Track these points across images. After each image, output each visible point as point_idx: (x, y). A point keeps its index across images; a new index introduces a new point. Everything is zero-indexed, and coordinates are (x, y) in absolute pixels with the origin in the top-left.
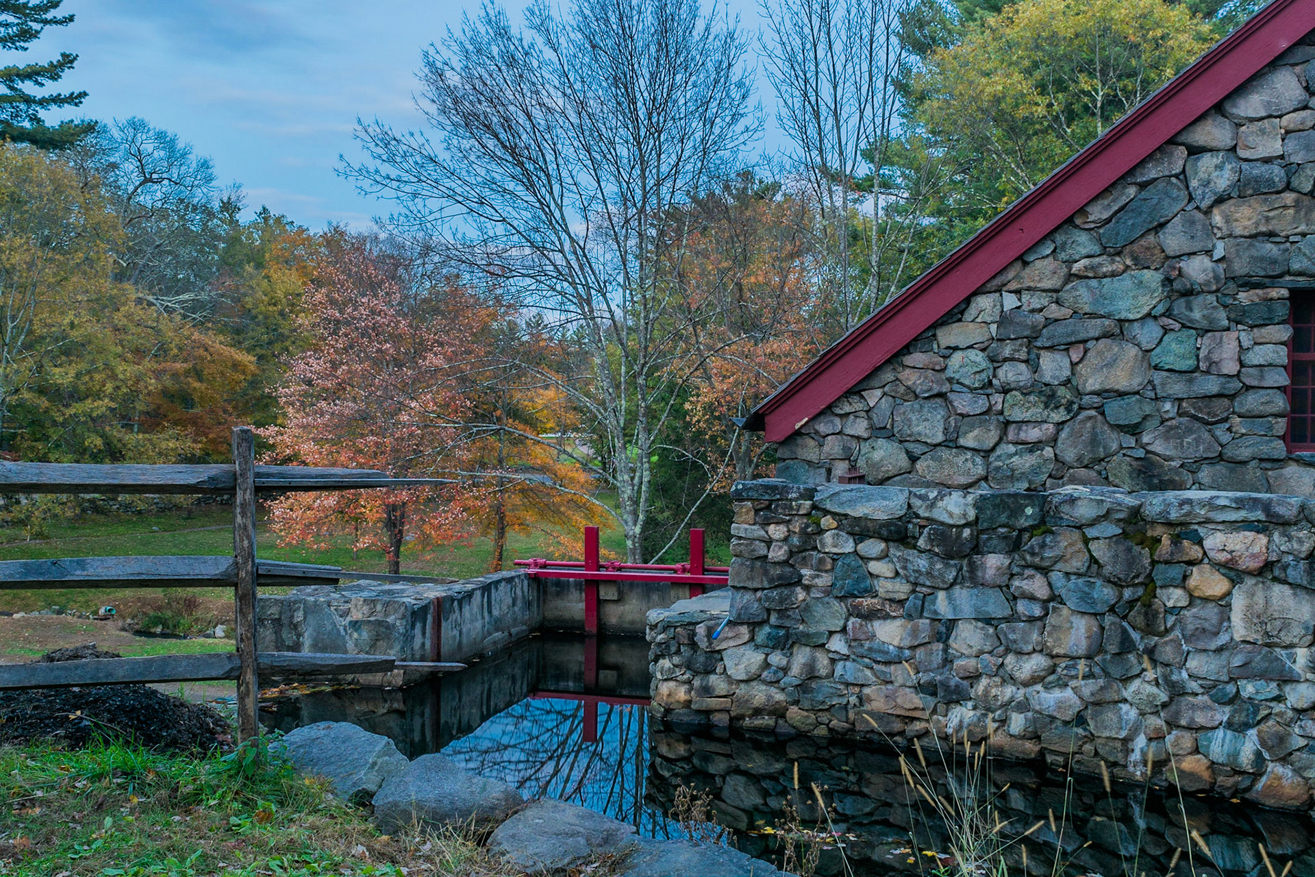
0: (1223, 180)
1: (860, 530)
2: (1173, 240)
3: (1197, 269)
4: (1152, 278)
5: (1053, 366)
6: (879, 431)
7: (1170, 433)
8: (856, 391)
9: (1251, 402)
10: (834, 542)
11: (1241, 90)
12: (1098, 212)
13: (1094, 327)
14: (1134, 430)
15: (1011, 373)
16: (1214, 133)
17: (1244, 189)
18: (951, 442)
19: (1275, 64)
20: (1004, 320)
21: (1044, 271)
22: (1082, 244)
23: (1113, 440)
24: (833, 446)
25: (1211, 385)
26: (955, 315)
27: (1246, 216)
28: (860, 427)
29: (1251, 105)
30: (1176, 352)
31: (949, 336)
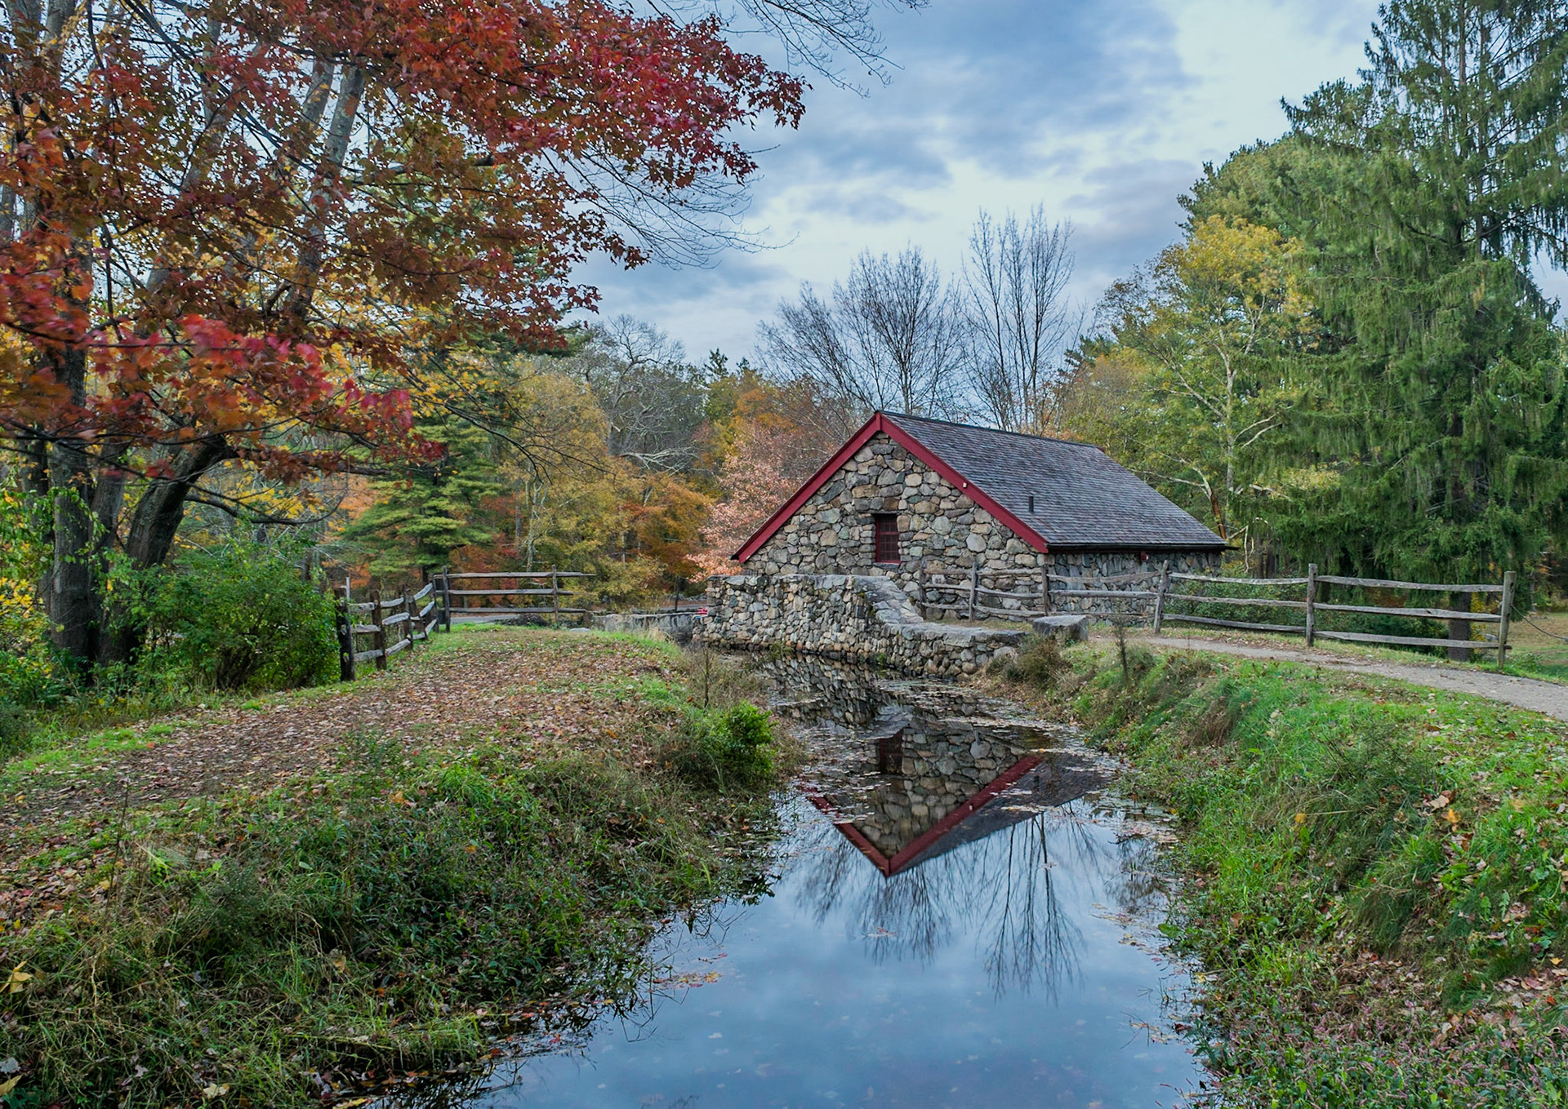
0: (854, 481)
1: (735, 588)
2: (842, 499)
3: (848, 507)
4: (837, 510)
5: (814, 538)
6: (771, 559)
7: (844, 558)
8: (763, 547)
9: (863, 548)
10: (730, 592)
11: (857, 453)
12: (823, 490)
13: (823, 526)
14: (835, 557)
15: (804, 540)
16: (851, 466)
17: (860, 483)
18: (789, 562)
19: (865, 445)
20: (800, 524)
21: (810, 509)
22: (820, 500)
23: (829, 561)
24: (758, 565)
25: (852, 543)
26: (788, 522)
27: (859, 492)
28: (765, 558)
29: (860, 458)
30: (844, 534)
31: (787, 529)
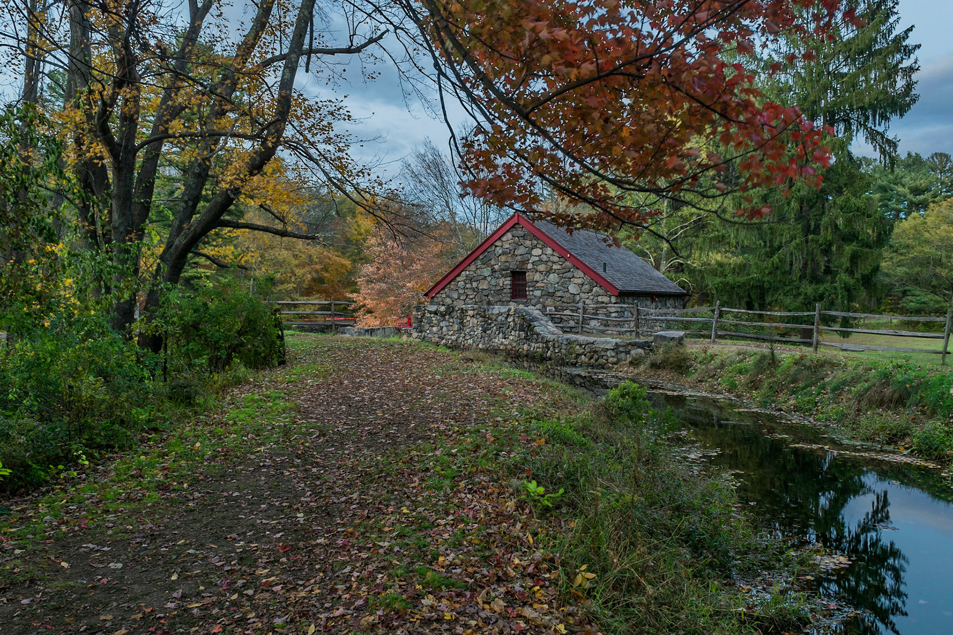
0: (500, 252)
1: (430, 312)
2: (493, 262)
3: (496, 267)
4: (490, 269)
5: (475, 284)
6: (448, 296)
7: (493, 296)
8: (443, 289)
9: (505, 291)
10: (428, 315)
11: (502, 236)
12: (481, 257)
13: (481, 278)
14: (487, 296)
15: (468, 286)
16: (498, 243)
17: (504, 253)
18: (459, 298)
19: (508, 231)
20: (467, 276)
21: (473, 267)
22: (479, 263)
23: (484, 298)
24: (440, 299)
25: (498, 288)
26: (459, 275)
27: (503, 258)
28: (444, 296)
29: (504, 239)
30: (493, 282)
31: (458, 279)
